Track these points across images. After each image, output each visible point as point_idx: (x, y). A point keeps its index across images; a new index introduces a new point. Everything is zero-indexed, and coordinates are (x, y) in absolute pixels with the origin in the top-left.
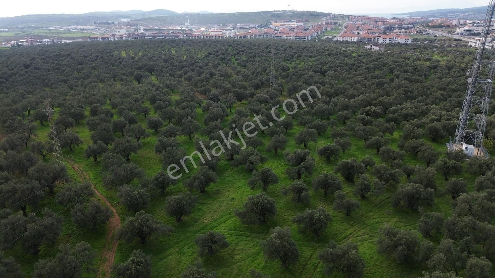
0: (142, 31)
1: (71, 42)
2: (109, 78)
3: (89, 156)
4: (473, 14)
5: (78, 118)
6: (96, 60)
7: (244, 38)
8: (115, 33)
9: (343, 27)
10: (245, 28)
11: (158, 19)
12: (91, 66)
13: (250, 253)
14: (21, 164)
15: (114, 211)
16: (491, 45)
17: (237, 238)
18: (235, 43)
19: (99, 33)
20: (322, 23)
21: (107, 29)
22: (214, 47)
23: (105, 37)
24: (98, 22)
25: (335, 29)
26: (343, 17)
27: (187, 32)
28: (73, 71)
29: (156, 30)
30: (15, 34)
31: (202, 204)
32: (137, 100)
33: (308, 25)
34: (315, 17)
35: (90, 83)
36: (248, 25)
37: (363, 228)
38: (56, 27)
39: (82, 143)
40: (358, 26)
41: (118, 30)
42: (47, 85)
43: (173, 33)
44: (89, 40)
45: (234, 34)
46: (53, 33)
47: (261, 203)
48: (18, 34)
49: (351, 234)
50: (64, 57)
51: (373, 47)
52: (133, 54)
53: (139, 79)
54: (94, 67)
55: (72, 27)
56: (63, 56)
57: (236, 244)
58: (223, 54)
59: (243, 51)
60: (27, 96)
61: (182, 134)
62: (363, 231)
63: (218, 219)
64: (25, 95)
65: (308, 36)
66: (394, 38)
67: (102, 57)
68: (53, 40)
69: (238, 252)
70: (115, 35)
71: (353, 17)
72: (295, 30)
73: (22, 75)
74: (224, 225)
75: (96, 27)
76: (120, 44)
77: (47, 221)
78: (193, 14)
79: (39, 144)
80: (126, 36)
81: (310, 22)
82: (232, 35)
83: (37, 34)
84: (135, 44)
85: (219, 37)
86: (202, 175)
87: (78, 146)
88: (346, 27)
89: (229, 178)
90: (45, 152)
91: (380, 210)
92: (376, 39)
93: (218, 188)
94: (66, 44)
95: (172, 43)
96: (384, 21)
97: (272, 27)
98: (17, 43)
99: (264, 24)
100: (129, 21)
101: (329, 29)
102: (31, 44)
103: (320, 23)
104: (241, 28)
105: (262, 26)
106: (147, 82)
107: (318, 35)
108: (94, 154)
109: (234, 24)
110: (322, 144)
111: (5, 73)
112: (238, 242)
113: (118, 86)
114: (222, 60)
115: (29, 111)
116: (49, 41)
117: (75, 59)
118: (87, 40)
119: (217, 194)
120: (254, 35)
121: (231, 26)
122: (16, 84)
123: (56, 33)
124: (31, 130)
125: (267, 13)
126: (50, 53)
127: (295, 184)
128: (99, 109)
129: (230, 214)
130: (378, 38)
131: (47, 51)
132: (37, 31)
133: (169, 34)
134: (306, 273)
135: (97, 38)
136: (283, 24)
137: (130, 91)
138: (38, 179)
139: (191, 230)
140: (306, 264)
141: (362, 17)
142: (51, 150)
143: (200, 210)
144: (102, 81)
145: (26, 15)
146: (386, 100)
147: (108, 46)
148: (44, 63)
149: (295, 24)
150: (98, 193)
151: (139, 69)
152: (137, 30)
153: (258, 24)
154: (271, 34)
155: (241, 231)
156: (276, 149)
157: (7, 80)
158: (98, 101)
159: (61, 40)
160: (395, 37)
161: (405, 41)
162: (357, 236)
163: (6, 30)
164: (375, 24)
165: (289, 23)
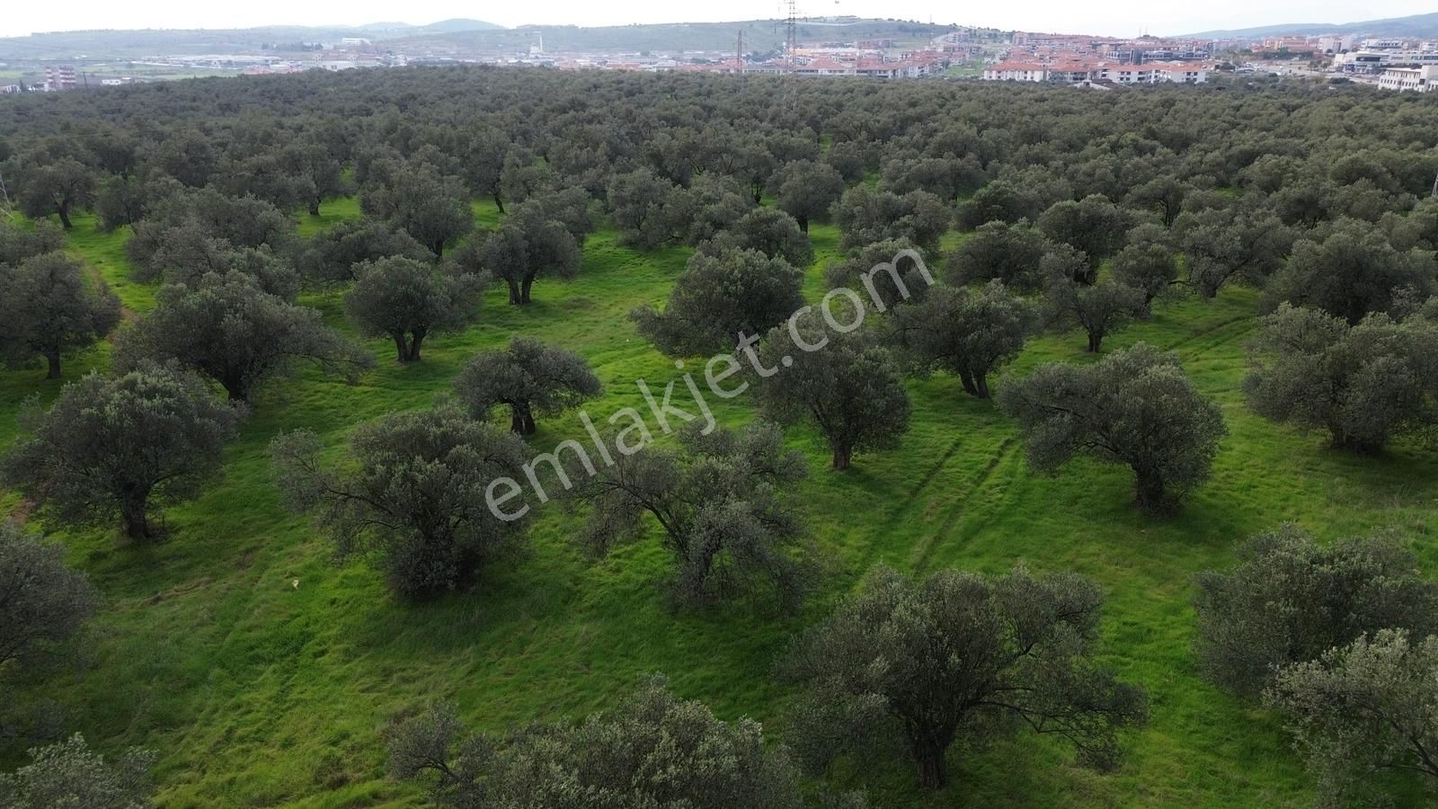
9: (996, 60)
20: (934, 49)
21: (300, 63)
25: (972, 64)
26: (996, 36)
34: (913, 35)
36: (716, 55)
40: (1041, 54)
55: (197, 58)
65: (893, 69)
66: (1153, 74)
71: (1026, 36)
81: (898, 46)
88: (1004, 59)
92: (1100, 74)
96: (1115, 43)
99: (764, 51)
100: (367, 41)
101: (955, 61)
103: (928, 49)
104: (694, 61)
105: (757, 58)
107: (923, 76)
109: (675, 53)
121: (665, 56)
130: (1105, 72)
136: (821, 50)
149: (854, 52)
152: (389, 64)
160: (1156, 71)
161: (1188, 79)
164: (1091, 50)
165: (837, 50)
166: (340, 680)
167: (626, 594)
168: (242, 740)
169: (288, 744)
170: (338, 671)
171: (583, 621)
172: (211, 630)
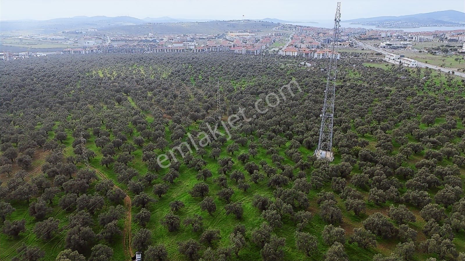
0: (110, 42)
1: (45, 55)
3: (103, 164)
4: (406, 22)
7: (202, 51)
8: (86, 45)
9: (289, 38)
10: (204, 39)
13: (195, 209)
16: (399, 60)
17: (189, 204)
20: (272, 34)
21: (76, 39)
23: (76, 49)
24: (66, 32)
25: (281, 41)
26: (291, 27)
27: (152, 43)
29: (122, 40)
31: (172, 189)
33: (260, 36)
36: (206, 35)
37: (250, 197)
40: (302, 37)
41: (87, 41)
44: (62, 53)
45: (194, 47)
46: (25, 43)
47: (201, 187)
49: (244, 199)
51: (306, 63)
52: (108, 73)
53: (119, 101)
57: (189, 206)
58: (184, 74)
59: (200, 70)
63: (180, 196)
65: (256, 50)
66: (328, 53)
69: (189, 209)
70: (85, 47)
71: (300, 27)
72: (247, 42)
74: (183, 198)
75: (65, 37)
78: (156, 23)
80: (96, 48)
81: (262, 32)
82: (191, 48)
85: (180, 50)
86: (171, 174)
88: (292, 38)
89: (186, 175)
91: (262, 188)
93: (180, 180)
96: (325, 32)
97: (227, 38)
99: (221, 33)
100: (96, 30)
101: (277, 40)
102: (9, 58)
103: (270, 34)
104: (200, 39)
105: (219, 37)
107: (267, 48)
108: (106, 163)
109: (193, 34)
110: (242, 152)
114: (183, 80)
116: (25, 54)
118: (60, 54)
119: (179, 183)
120: (210, 48)
121: (191, 36)
123: (28, 44)
125: (224, 22)
129: (186, 193)
130: (314, 53)
133: (135, 46)
134: (219, 216)
135: (69, 51)
139: (166, 201)
140: (220, 212)
141: (307, 27)
143: (170, 192)
152: (105, 41)
153: (215, 34)
154: (226, 47)
155: (191, 201)
156: (214, 157)
159: (36, 52)
162: (247, 200)
164: (317, 36)
165: (243, 34)
166: (167, 238)
171: (185, 233)
172: (155, 235)
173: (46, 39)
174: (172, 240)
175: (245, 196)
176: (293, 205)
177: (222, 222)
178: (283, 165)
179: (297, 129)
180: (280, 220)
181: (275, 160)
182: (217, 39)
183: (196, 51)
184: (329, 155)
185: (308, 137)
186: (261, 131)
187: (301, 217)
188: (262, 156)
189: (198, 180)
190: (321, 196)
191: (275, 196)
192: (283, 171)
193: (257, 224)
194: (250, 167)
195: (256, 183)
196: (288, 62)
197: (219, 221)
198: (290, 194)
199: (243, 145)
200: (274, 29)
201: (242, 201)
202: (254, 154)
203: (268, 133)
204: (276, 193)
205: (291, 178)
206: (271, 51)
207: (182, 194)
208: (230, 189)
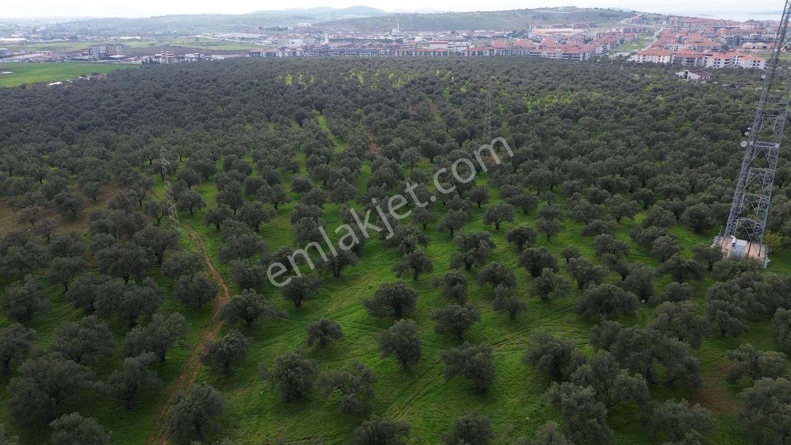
0: (327, 41)
1: (223, 58)
2: (260, 117)
3: (209, 222)
5: (207, 173)
6: (249, 88)
7: (479, 54)
8: (287, 45)
9: (654, 37)
10: (487, 38)
11: (353, 22)
12: (240, 97)
13: (370, 348)
14: (129, 226)
15: (226, 289)
17: (360, 332)
18: (459, 64)
19: (265, 44)
20: (618, 30)
21: (276, 39)
22: (423, 71)
23: (270, 51)
24: (265, 28)
25: (637, 41)
26: (658, 19)
27: (394, 44)
28: (216, 104)
29: (347, 40)
30: (149, 44)
31: (332, 290)
32: (285, 152)
33: (593, 33)
34: (608, 19)
35: (234, 123)
36: (491, 33)
37: (524, 336)
38: (206, 35)
39: (205, 205)
40: (680, 35)
41: (291, 41)
42: (179, 125)
43: (370, 45)
44: (248, 56)
45: (465, 48)
46: (201, 44)
47: (394, 292)
48: (152, 45)
49: (506, 340)
50: (208, 84)
51: (690, 74)
52: (302, 81)
53: (300, 120)
54: (244, 99)
55: (228, 34)
56: (208, 81)
57: (357, 338)
58: (433, 83)
59: (466, 79)
60: (153, 139)
61: (333, 201)
62: (523, 338)
64: (149, 137)
65: (584, 53)
66: (736, 59)
67: (258, 85)
68: (199, 55)
70: (286, 48)
71: (677, 19)
72: (568, 42)
73: (149, 109)
74: (349, 316)
75: (261, 35)
76: (287, 64)
77: (146, 290)
78: (408, 14)
79: (154, 204)
80: (301, 49)
81: (598, 27)
82: (460, 50)
83: (178, 45)
84: (308, 65)
85: (440, 52)
87: (199, 209)
88: (658, 37)
89: (375, 263)
90: (160, 215)
91: (560, 317)
92: (704, 59)
93: (358, 273)
94: (217, 62)
95: (364, 63)
96: (729, 26)
97: (530, 35)
98: (151, 60)
99: (520, 30)
100: (310, 25)
101: (628, 39)
102: (169, 61)
103: (614, 30)
104: (479, 38)
105: (515, 35)
106: (308, 125)
107: (605, 51)
108: (215, 220)
109: (469, 31)
110: (523, 223)
111: (130, 104)
112: (360, 336)
113: (271, 130)
114: (429, 92)
115: (151, 160)
116: (193, 56)
117: (221, 87)
118: (245, 56)
119: (354, 279)
120: (495, 51)
121: (464, 34)
122: (140, 121)
123: (206, 44)
124: (148, 185)
125: (526, 12)
126: (191, 77)
127: (449, 274)
128: (234, 162)
130: (706, 58)
131: (187, 73)
132: (178, 42)
133: (365, 47)
134: (428, 376)
135: (259, 53)
136: (551, 30)
137: (281, 139)
138: (146, 246)
139: (309, 317)
140: (432, 367)
141: (693, 18)
142: (166, 213)
143: (326, 296)
144: (250, 121)
145: (167, 16)
146: (646, 167)
147: (271, 67)
148: (182, 91)
149: (570, 31)
150: (212, 269)
151: (304, 105)
152: (320, 40)
153: (509, 31)
154: (524, 48)
155: (368, 325)
156: (451, 229)
157: (130, 115)
158: (236, 151)
159: (210, 55)
160: (739, 57)
161: (754, 65)
162: (512, 344)
163: (138, 37)
164: (713, 32)
165: (560, 30)
166: (270, 421)
167: (334, 404)
168: (250, 433)
169: (259, 435)
170: (269, 418)
171: (323, 411)
172: (244, 404)
173: (233, 38)
174: (281, 428)
175: (511, 331)
176: (648, 375)
177: (432, 394)
178: (624, 262)
179: (666, 186)
180: (604, 420)
181: (602, 249)
182: (510, 38)
183: (468, 54)
184: (756, 252)
185: (696, 204)
186: (574, 185)
187: (675, 420)
188: (571, 237)
189: (399, 276)
190: (740, 359)
191: (594, 342)
192: (624, 279)
193: (531, 417)
194: (534, 260)
195: (545, 300)
196: (648, 73)
197: (426, 389)
198: (640, 344)
199: (526, 212)
200: (623, 22)
201: (497, 344)
202: (550, 232)
203: (592, 188)
204: (598, 334)
205: (646, 300)
206: (612, 57)
207: (351, 306)
208: (470, 309)
